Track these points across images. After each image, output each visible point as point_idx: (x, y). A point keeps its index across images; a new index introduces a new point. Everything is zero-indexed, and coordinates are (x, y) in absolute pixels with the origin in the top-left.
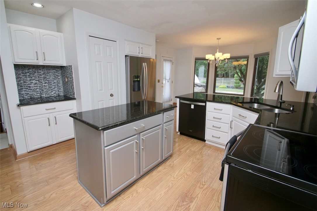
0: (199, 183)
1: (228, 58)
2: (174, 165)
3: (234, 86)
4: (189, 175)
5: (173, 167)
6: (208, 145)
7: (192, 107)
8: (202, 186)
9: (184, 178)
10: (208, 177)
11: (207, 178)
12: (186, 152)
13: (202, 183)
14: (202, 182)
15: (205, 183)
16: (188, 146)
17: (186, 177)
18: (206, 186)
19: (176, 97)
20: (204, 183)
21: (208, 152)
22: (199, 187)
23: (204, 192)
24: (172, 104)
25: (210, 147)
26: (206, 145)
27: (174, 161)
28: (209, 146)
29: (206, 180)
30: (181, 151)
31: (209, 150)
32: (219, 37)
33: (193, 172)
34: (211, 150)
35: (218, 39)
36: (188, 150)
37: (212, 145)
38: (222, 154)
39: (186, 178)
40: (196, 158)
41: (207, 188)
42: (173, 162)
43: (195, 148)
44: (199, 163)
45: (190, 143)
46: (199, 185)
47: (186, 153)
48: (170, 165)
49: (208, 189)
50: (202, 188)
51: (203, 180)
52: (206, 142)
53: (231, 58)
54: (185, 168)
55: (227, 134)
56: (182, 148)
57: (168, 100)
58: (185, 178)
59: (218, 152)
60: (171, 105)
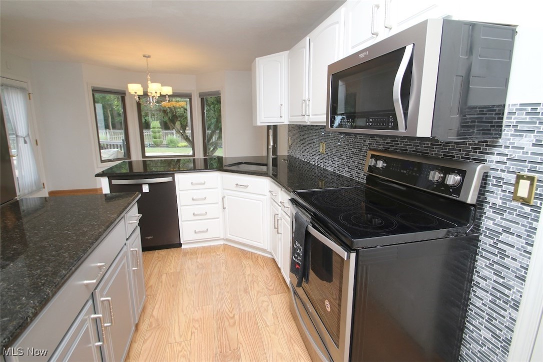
0: (226, 320)
1: (169, 94)
2: (157, 320)
3: (153, 143)
4: (200, 318)
5: (159, 325)
6: (189, 250)
7: (146, 189)
8: (231, 321)
9: (196, 329)
10: (229, 301)
11: (230, 303)
12: (162, 282)
13: (228, 315)
14: (227, 313)
15: (233, 313)
16: (157, 268)
17: (197, 326)
18: (237, 317)
19: (98, 175)
20: (231, 315)
21: (198, 262)
22: (229, 325)
23: (241, 327)
24: (47, 195)
25: (194, 252)
26: (186, 251)
27: (153, 311)
28: (192, 251)
29: (230, 306)
30: (150, 285)
31: (197, 258)
32: (147, 54)
33: (202, 309)
34: (200, 255)
35: (145, 56)
36: (164, 277)
37: (195, 248)
38: (219, 255)
39: (199, 326)
40: (188, 283)
41: (240, 319)
42: (152, 316)
43: (172, 265)
44: (199, 287)
45: (156, 262)
46: (227, 323)
47: (164, 282)
48: (151, 325)
49: (242, 318)
50: (234, 324)
51: (228, 312)
52: (183, 247)
53: (175, 95)
54: (183, 311)
55: (218, 220)
56: (149, 279)
57: (34, 188)
58: (198, 328)
59: (212, 254)
60: (45, 198)
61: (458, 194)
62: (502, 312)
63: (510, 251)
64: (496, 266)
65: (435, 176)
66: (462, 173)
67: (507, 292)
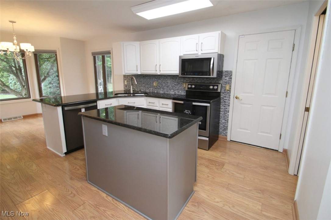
61: (217, 91)
62: (226, 114)
63: (226, 101)
64: (224, 105)
65: (211, 87)
66: (217, 86)
67: (226, 110)
